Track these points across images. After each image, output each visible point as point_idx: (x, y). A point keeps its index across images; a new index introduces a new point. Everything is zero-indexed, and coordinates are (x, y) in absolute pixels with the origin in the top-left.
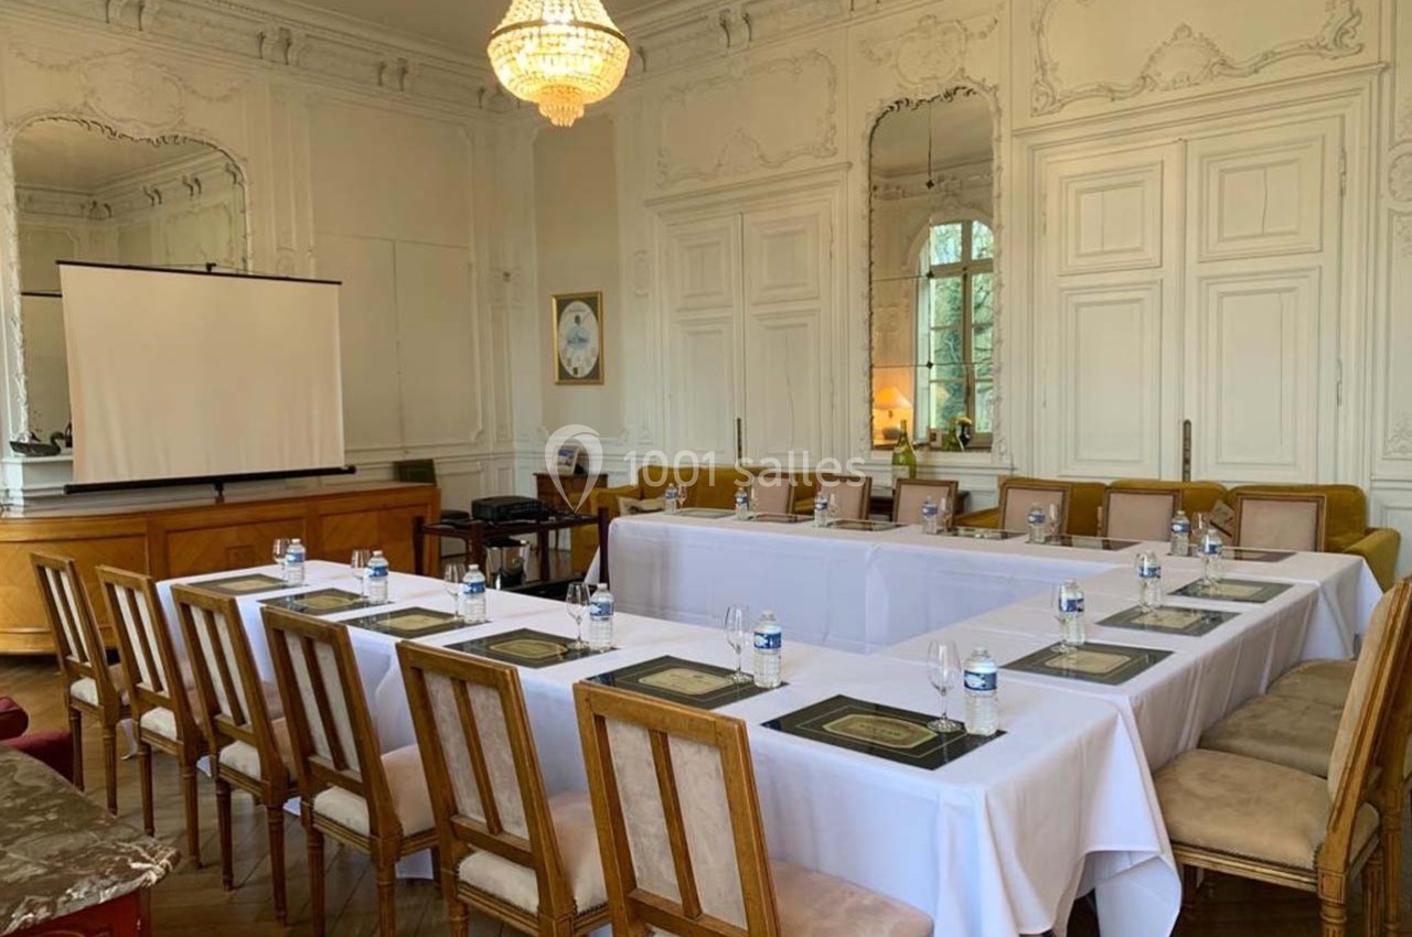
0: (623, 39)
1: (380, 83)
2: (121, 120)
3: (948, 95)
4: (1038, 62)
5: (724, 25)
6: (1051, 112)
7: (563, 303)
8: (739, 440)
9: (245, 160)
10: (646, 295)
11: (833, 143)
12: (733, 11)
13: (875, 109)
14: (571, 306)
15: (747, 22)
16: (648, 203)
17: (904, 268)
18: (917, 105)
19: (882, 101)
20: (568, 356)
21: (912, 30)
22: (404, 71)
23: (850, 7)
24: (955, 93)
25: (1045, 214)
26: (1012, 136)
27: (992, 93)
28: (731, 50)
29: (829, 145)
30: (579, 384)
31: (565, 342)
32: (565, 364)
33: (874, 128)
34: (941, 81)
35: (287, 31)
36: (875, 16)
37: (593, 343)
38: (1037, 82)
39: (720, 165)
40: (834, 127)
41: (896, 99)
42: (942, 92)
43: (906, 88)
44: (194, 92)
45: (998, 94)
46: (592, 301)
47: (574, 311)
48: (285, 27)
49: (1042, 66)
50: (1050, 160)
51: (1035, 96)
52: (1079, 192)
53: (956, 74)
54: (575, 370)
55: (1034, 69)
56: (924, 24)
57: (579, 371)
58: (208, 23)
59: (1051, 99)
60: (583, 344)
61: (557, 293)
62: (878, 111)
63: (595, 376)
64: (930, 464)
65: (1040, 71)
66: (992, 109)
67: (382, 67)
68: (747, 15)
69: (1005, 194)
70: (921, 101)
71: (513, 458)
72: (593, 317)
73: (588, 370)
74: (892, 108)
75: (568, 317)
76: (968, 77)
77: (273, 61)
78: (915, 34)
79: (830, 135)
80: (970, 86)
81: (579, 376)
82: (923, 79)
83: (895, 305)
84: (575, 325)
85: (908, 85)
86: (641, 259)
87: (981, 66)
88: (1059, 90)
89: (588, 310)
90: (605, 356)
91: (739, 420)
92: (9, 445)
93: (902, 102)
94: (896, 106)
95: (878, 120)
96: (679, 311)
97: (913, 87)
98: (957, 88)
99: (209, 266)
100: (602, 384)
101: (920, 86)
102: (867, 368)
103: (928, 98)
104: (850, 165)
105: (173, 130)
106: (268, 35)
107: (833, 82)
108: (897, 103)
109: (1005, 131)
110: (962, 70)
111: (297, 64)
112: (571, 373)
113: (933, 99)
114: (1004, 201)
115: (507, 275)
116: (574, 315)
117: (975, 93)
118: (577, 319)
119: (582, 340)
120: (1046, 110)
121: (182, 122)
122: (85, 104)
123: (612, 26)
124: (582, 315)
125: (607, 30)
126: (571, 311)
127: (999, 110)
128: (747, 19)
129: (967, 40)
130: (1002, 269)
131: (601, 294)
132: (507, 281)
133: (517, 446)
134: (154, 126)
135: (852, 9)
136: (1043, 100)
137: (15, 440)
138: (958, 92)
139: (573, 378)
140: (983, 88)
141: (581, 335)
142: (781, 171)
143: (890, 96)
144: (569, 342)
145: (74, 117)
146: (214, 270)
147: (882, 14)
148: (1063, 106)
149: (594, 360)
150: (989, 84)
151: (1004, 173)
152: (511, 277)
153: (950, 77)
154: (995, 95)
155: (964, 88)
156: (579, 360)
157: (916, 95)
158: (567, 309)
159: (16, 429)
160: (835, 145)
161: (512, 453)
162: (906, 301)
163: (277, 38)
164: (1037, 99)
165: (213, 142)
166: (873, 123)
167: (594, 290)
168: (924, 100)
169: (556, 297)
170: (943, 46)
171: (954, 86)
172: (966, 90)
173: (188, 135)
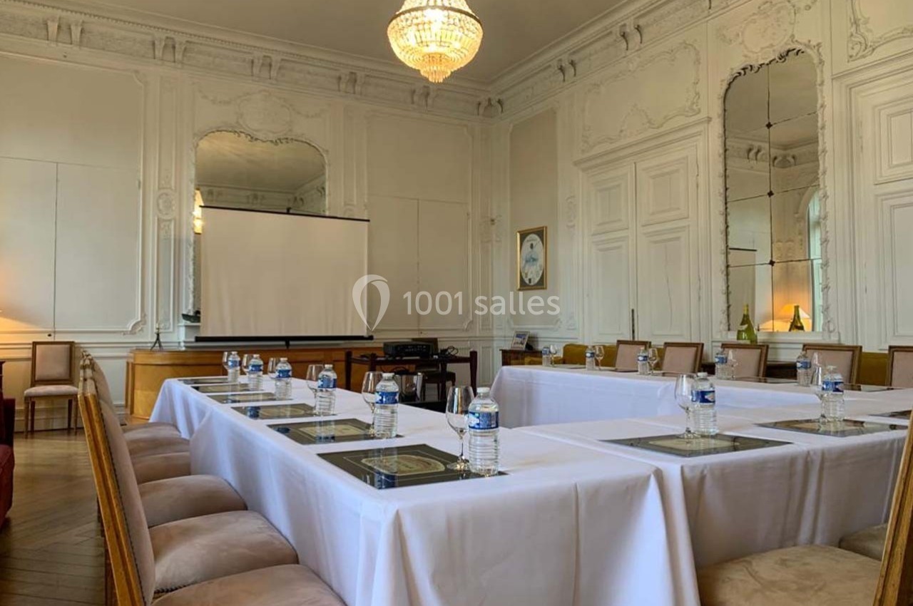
0: (475, 18)
1: (413, 102)
2: (257, 131)
3: (781, 57)
4: (852, 20)
5: (624, 36)
6: (864, 56)
7: (524, 236)
8: (633, 325)
9: (327, 151)
10: (574, 226)
11: (697, 106)
12: (628, 24)
13: (727, 76)
14: (528, 238)
15: (638, 30)
16: (576, 164)
17: (796, 216)
18: (759, 68)
19: (732, 69)
20: (526, 271)
21: (754, 14)
22: (427, 95)
23: (708, 7)
24: (787, 55)
25: (861, 137)
26: (832, 79)
27: (815, 51)
28: (628, 52)
29: (695, 107)
30: (532, 289)
31: (524, 262)
32: (524, 277)
33: (727, 90)
34: (775, 48)
35: (355, 74)
36: (726, 9)
37: (541, 261)
38: (852, 35)
39: (621, 131)
40: (698, 94)
41: (742, 67)
42: (776, 56)
43: (750, 57)
44: (299, 113)
45: (820, 50)
46: (541, 233)
47: (530, 241)
48: (353, 71)
49: (856, 23)
50: (863, 94)
51: (850, 45)
52: (891, 116)
53: (788, 40)
54: (530, 280)
55: (850, 25)
56: (762, 8)
57: (532, 280)
58: (309, 73)
59: (863, 47)
60: (535, 263)
61: (520, 230)
62: (729, 77)
63: (541, 284)
64: (773, 341)
65: (854, 26)
66: (816, 61)
67: (413, 92)
68: (638, 26)
69: (828, 124)
70: (761, 65)
71: (493, 340)
72: (541, 242)
73: (537, 280)
74: (740, 73)
75: (527, 245)
76: (796, 41)
77: (346, 92)
78: (755, 17)
79: (695, 101)
80: (798, 47)
81: (532, 284)
82: (762, 48)
83: (792, 241)
84: (530, 249)
85: (750, 54)
86: (571, 202)
87: (807, 30)
88: (870, 37)
89: (538, 239)
90: (548, 270)
91: (633, 311)
92: (181, 316)
93: (747, 68)
94: (742, 72)
95: (730, 84)
96: (594, 235)
97: (755, 55)
98: (789, 51)
99: (288, 209)
100: (546, 288)
101: (760, 54)
102: (723, 268)
103: (767, 62)
104: (709, 120)
105: (285, 134)
106: (343, 76)
107: (698, 61)
108: (744, 69)
109: (827, 77)
110: (793, 36)
111: (361, 94)
112: (527, 282)
113: (771, 62)
114: (827, 132)
115: (493, 220)
116: (529, 244)
117: (803, 52)
118: (532, 246)
119: (534, 260)
120: (860, 54)
121: (291, 130)
122: (237, 122)
123: (470, 12)
124: (534, 243)
125: (467, 14)
126: (528, 241)
127: (821, 62)
128: (638, 28)
129: (795, 14)
130: (826, 184)
131: (546, 228)
132: (493, 224)
133: (495, 333)
134: (274, 133)
135: (710, 8)
136: (857, 47)
137: (185, 313)
138: (790, 53)
139: (528, 286)
140: (808, 46)
141: (533, 256)
142: (662, 130)
143: (737, 66)
144: (527, 261)
145: (230, 130)
146: (291, 211)
147: (731, 7)
148: (874, 50)
149: (541, 273)
150: (813, 43)
151: (826, 109)
152: (496, 221)
153: (783, 43)
154: (818, 50)
155: (794, 50)
156: (532, 273)
157: (757, 61)
158: (526, 240)
159: (186, 307)
160: (699, 107)
161: (492, 337)
162: (800, 237)
163: (348, 77)
164: (853, 49)
165: (308, 141)
166: (725, 86)
167: (542, 226)
168: (763, 64)
169: (519, 232)
170: (778, 21)
171: (786, 49)
172: (795, 51)
173: (293, 137)
